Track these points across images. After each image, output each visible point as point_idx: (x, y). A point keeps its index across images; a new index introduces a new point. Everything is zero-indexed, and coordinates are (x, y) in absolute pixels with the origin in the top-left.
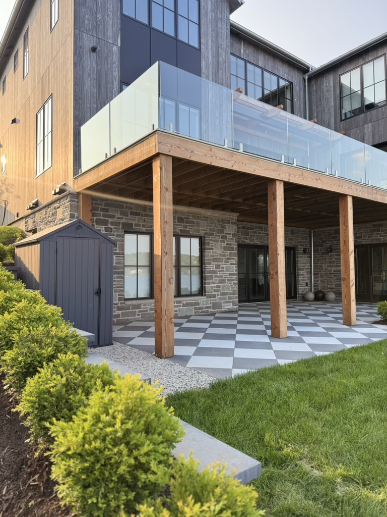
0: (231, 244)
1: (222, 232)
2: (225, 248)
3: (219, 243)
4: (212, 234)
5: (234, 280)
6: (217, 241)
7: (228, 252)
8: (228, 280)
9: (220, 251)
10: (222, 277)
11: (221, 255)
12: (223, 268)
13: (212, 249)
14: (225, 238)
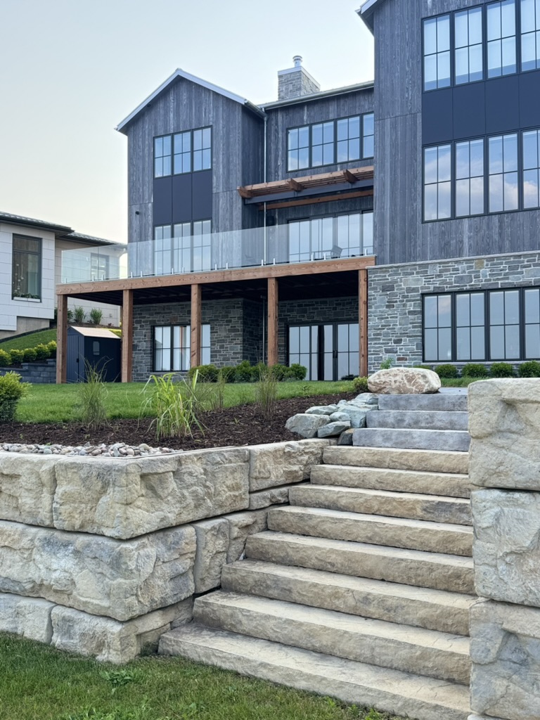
0: (235, 327)
1: (227, 316)
2: (230, 331)
3: (224, 326)
4: (218, 320)
5: (238, 358)
6: (222, 325)
7: (233, 334)
8: (232, 358)
9: (224, 334)
10: (226, 355)
11: (225, 337)
12: (227, 348)
13: (217, 332)
14: (230, 321)
